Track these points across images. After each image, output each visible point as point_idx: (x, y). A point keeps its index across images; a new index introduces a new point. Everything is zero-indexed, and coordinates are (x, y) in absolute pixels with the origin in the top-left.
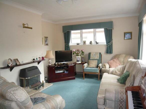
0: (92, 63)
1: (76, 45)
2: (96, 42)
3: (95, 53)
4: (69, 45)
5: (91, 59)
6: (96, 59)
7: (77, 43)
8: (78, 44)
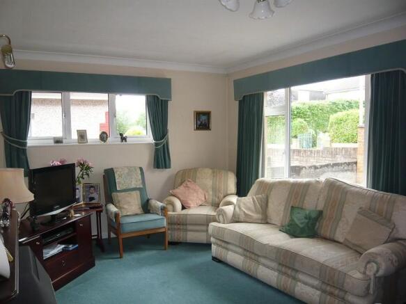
0: (129, 202)
1: (51, 143)
2: (121, 135)
3: (126, 171)
4: (25, 144)
5: (118, 189)
6: (133, 186)
7: (54, 138)
8: (58, 141)
